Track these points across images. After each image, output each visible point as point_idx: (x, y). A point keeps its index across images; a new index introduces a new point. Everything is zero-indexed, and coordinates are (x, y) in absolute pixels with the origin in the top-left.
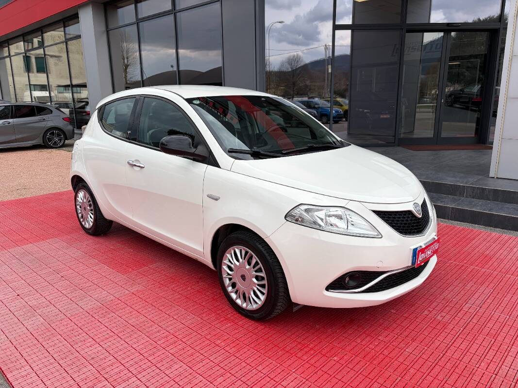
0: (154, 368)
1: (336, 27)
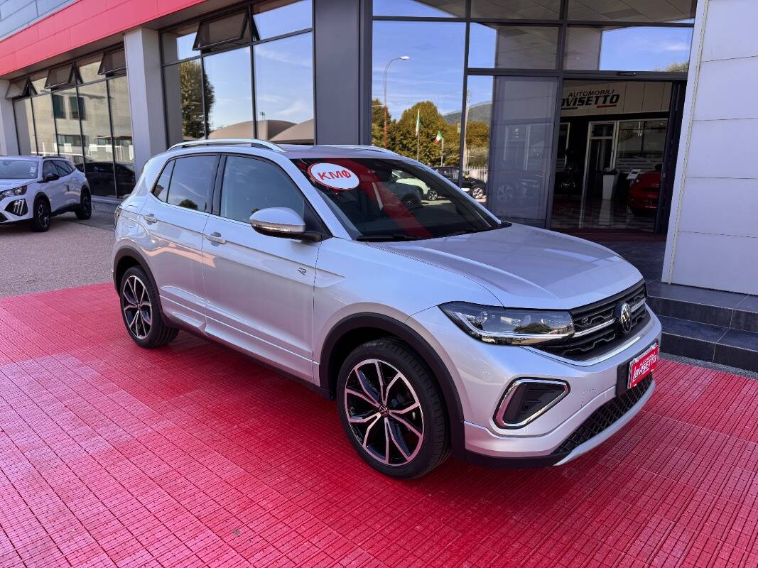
0: (172, 537)
1: (469, 72)
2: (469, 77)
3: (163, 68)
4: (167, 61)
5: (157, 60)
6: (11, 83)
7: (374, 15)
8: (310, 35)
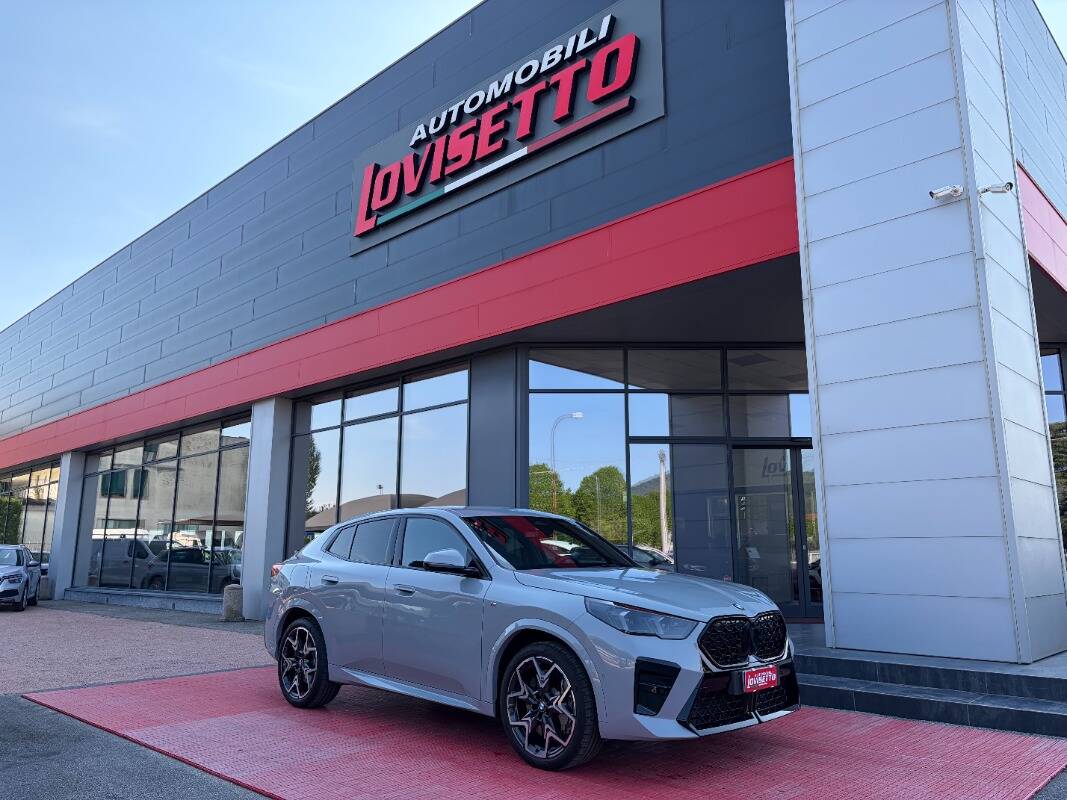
1: (631, 440)
2: (630, 445)
3: (293, 439)
5: (288, 430)
6: (87, 456)
7: (532, 386)
8: (466, 405)
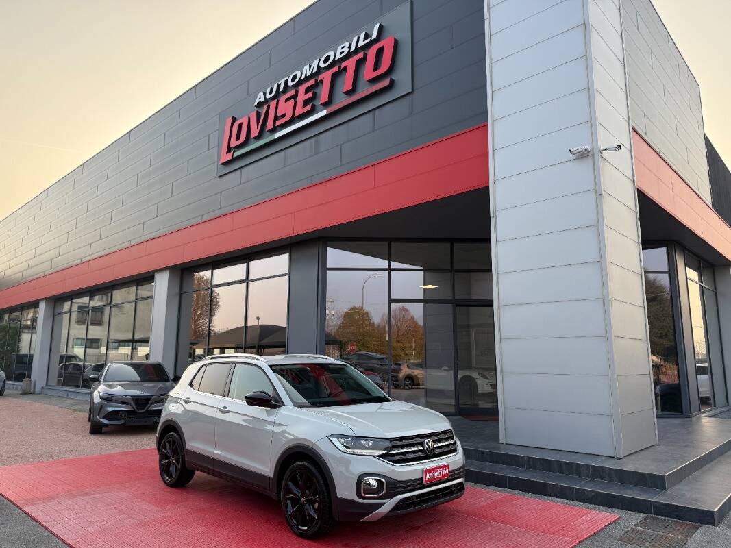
1: (391, 301)
2: (391, 305)
3: (181, 294)
4: (185, 290)
5: (177, 290)
6: (55, 302)
7: (328, 266)
8: (287, 277)
